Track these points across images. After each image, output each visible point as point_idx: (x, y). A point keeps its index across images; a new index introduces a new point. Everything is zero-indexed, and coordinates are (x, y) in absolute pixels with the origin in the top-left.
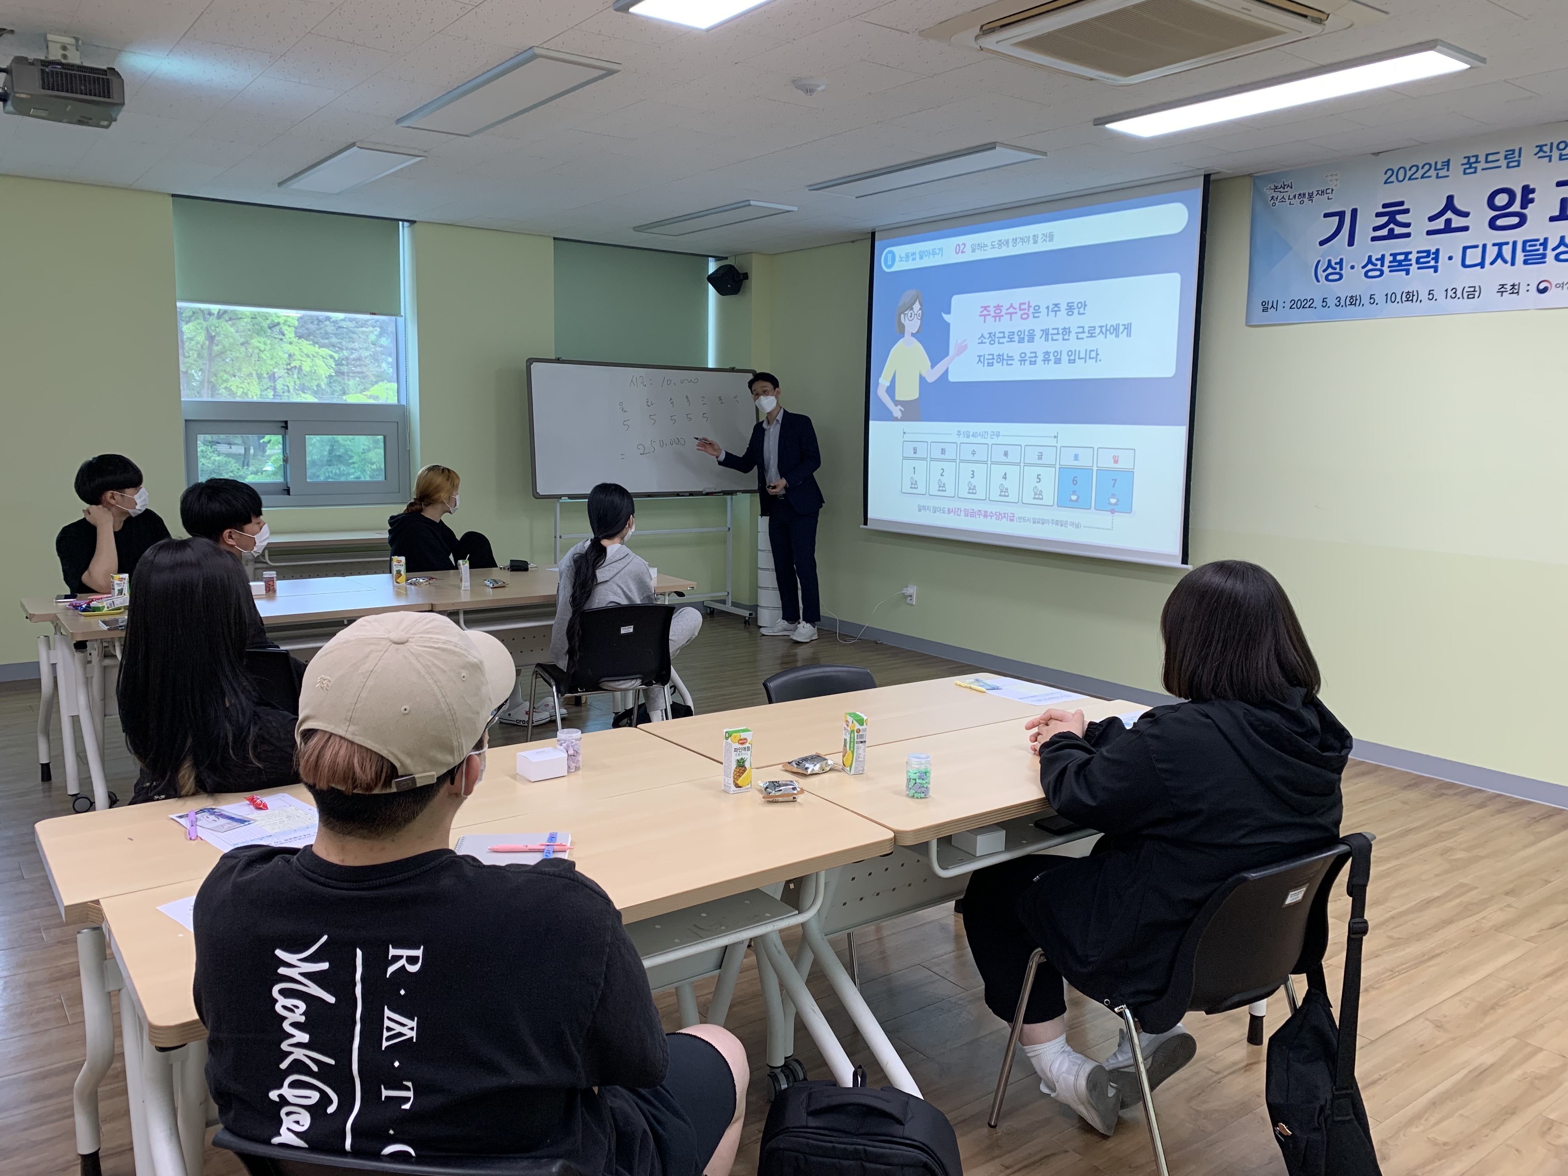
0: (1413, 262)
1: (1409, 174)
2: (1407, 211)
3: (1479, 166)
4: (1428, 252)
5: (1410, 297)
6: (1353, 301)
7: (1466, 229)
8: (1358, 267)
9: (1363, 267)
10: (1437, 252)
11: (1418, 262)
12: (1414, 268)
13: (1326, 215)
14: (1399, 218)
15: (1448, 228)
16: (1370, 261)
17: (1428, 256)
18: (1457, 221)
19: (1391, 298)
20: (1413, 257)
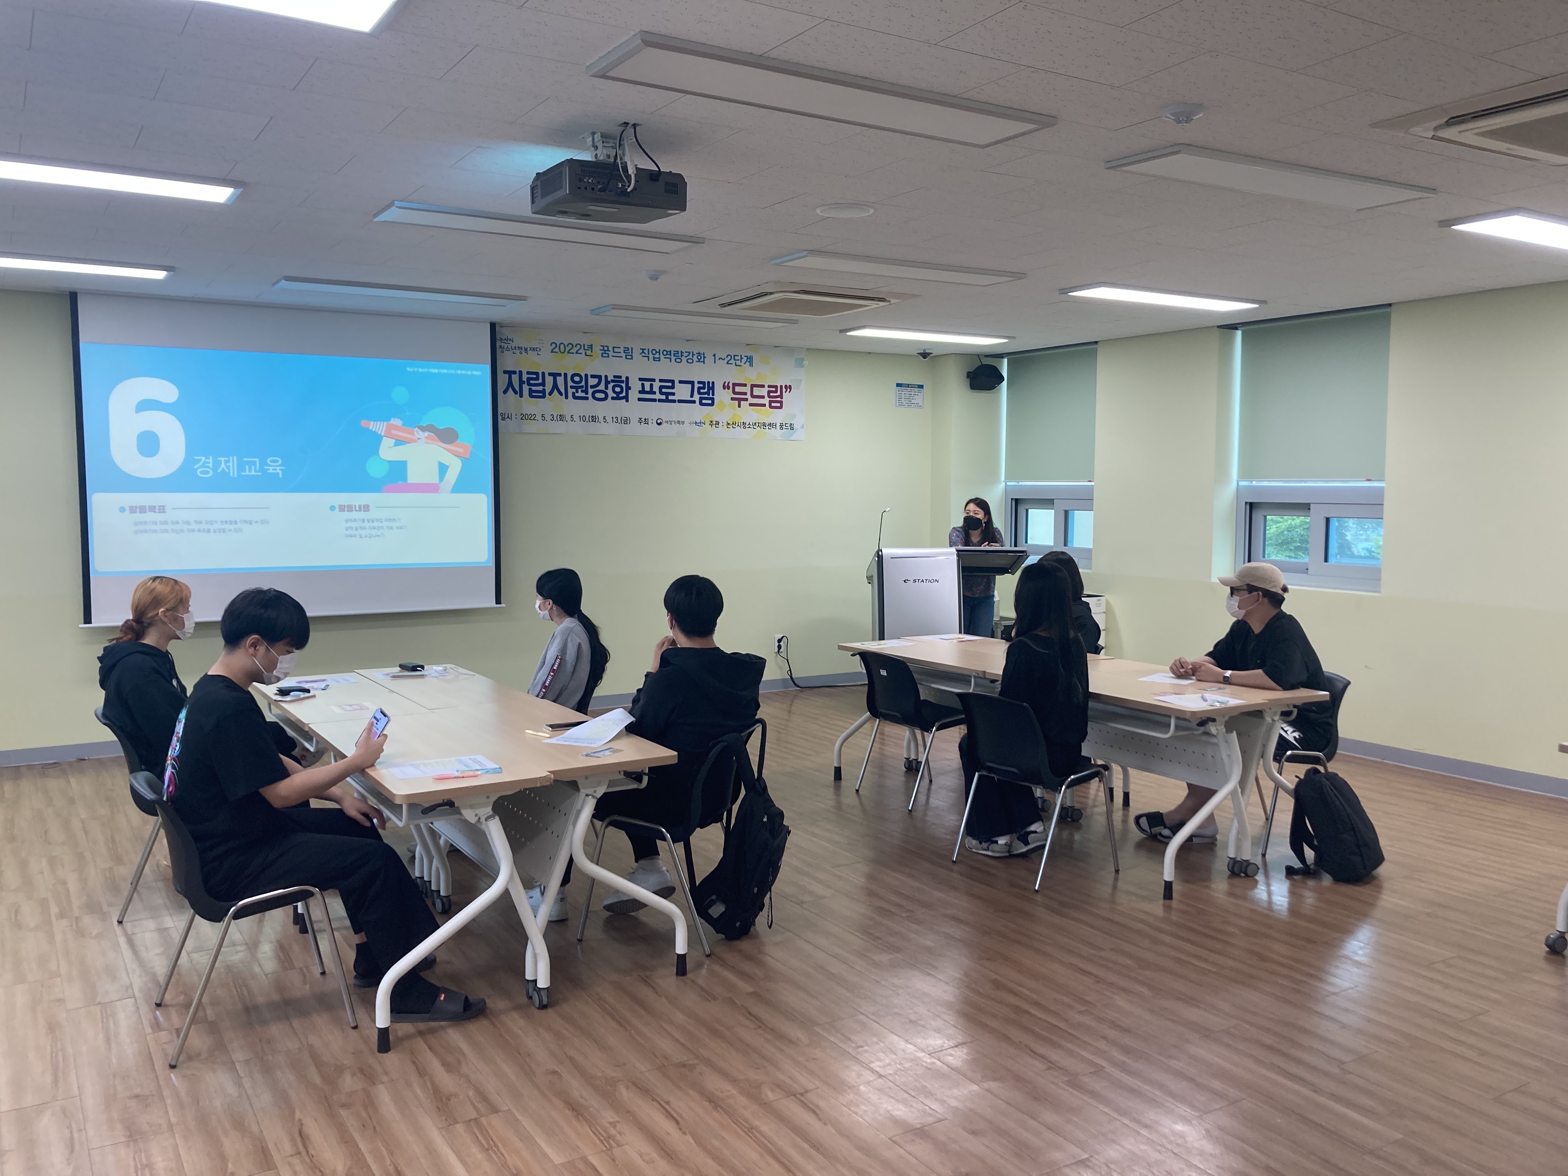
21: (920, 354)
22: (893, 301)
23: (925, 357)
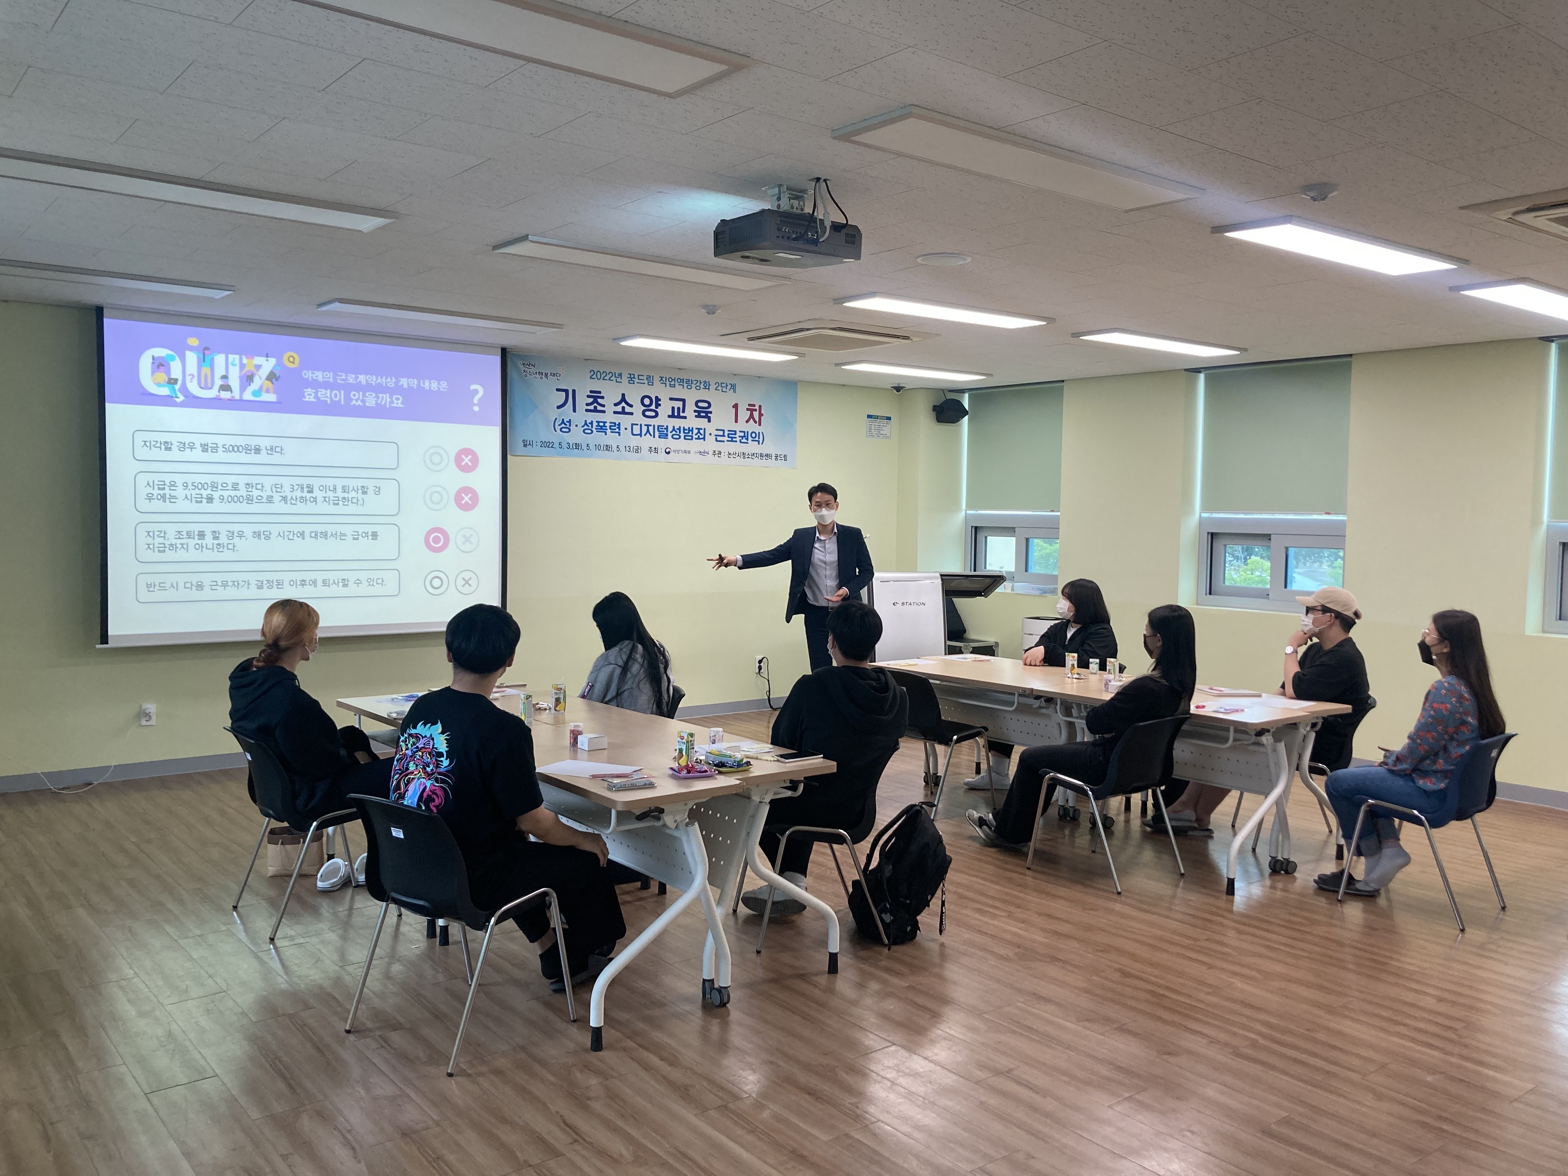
0: (608, 428)
1: (603, 376)
2: (602, 398)
3: (636, 380)
4: (615, 423)
5: (608, 448)
6: (577, 446)
7: (632, 414)
8: (580, 426)
9: (583, 427)
10: (619, 424)
11: (610, 429)
12: (609, 431)
13: (558, 390)
14: (599, 400)
15: (623, 412)
16: (586, 424)
17: (615, 426)
18: (628, 409)
19: (598, 447)
20: (608, 425)
21: (895, 388)
22: (914, 339)
23: (898, 391)
